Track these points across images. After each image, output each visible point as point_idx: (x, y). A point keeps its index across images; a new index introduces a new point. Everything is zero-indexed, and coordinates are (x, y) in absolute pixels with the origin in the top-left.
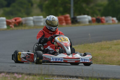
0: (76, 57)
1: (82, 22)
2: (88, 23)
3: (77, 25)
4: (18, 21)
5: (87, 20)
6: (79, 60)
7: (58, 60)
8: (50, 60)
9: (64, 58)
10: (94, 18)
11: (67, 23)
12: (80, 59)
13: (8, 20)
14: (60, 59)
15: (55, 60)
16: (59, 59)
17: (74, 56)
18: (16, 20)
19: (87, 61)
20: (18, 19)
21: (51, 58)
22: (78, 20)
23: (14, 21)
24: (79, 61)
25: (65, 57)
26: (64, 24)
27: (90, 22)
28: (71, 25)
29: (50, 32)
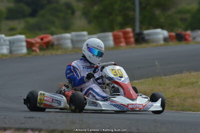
1: (153, 41)
2: (162, 42)
3: (144, 45)
4: (45, 40)
5: (161, 37)
10: (173, 34)
11: (127, 43)
13: (29, 40)
18: (42, 39)
20: (46, 37)
22: (147, 38)
23: (39, 40)
26: (123, 44)
27: (165, 40)
28: (134, 46)
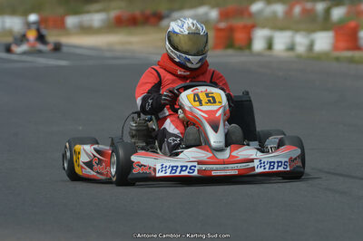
0: (241, 158)
6: (251, 165)
7: (181, 170)
8: (153, 174)
9: (200, 163)
12: (256, 163)
14: (187, 167)
15: (169, 171)
16: (182, 167)
17: (234, 154)
19: (281, 169)
21: (158, 167)
24: (253, 168)
25: (205, 159)
29: (179, 73)
